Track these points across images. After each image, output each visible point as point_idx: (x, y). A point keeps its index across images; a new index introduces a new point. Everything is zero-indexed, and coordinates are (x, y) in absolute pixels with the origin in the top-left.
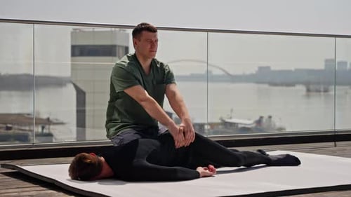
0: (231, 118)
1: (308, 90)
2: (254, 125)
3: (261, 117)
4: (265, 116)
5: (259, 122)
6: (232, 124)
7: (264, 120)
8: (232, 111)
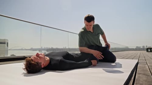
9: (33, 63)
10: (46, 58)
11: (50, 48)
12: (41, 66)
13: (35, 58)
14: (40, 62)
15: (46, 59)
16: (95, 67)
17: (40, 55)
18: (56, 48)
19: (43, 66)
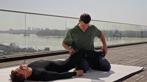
0: (3, 43)
1: (25, 35)
2: (10, 45)
3: (12, 43)
4: (13, 42)
5: (11, 44)
6: (3, 45)
7: (13, 44)
8: (3, 41)
9: (18, 76)
10: (29, 69)
11: (44, 29)
12: (25, 77)
13: (19, 70)
14: (23, 74)
15: (29, 71)
16: (81, 77)
17: (23, 67)
18: (53, 29)
19: (26, 78)
